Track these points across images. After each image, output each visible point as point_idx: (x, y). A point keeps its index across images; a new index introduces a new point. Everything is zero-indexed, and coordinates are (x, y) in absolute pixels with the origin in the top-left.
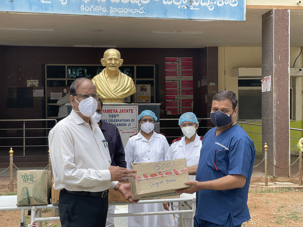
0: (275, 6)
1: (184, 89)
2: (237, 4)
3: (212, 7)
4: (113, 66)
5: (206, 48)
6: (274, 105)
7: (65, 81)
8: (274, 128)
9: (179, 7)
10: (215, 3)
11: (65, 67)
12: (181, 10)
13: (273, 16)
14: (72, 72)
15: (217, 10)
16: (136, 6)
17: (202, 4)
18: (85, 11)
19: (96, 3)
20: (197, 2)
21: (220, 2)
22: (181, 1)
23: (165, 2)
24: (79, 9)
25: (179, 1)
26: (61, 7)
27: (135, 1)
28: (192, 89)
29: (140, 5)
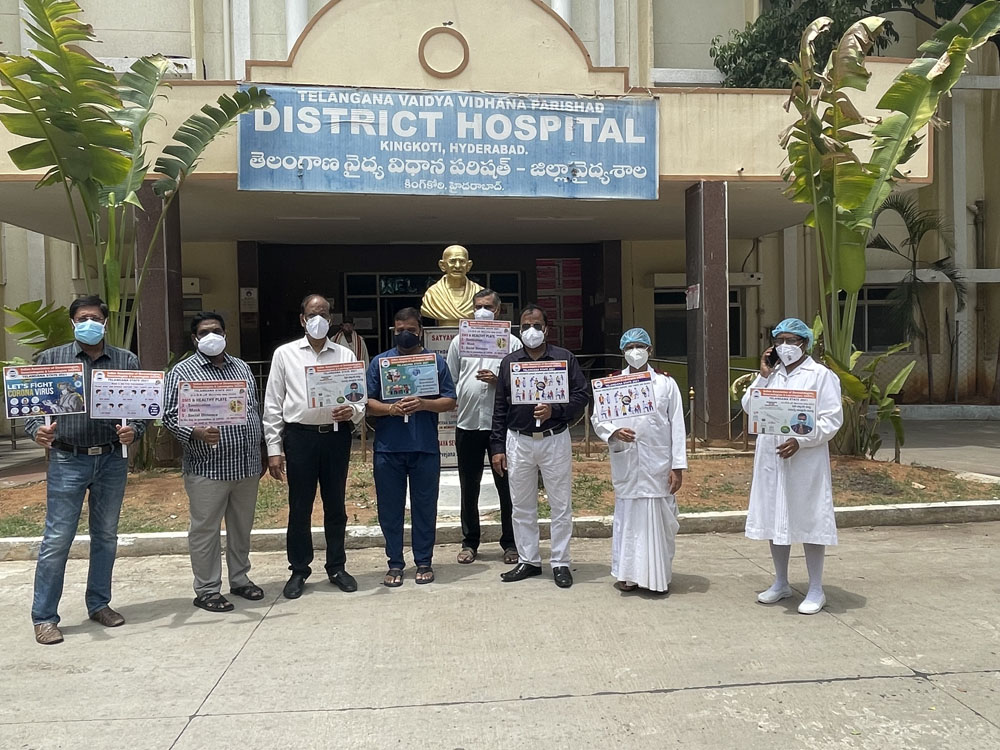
0: (703, 177)
1: (567, 309)
2: (644, 175)
3: (606, 179)
4: (458, 270)
5: (601, 243)
6: (705, 329)
7: (376, 299)
8: (705, 365)
9: (556, 180)
10: (611, 173)
11: (375, 276)
12: (560, 184)
13: (701, 190)
14: (386, 284)
15: (615, 184)
16: (489, 180)
17: (592, 175)
18: (411, 188)
19: (428, 176)
20: (583, 171)
21: (619, 172)
22: (558, 171)
23: (533, 173)
24: (403, 186)
25: (556, 170)
26: (375, 183)
27: (489, 172)
28: (580, 309)
29: (495, 177)
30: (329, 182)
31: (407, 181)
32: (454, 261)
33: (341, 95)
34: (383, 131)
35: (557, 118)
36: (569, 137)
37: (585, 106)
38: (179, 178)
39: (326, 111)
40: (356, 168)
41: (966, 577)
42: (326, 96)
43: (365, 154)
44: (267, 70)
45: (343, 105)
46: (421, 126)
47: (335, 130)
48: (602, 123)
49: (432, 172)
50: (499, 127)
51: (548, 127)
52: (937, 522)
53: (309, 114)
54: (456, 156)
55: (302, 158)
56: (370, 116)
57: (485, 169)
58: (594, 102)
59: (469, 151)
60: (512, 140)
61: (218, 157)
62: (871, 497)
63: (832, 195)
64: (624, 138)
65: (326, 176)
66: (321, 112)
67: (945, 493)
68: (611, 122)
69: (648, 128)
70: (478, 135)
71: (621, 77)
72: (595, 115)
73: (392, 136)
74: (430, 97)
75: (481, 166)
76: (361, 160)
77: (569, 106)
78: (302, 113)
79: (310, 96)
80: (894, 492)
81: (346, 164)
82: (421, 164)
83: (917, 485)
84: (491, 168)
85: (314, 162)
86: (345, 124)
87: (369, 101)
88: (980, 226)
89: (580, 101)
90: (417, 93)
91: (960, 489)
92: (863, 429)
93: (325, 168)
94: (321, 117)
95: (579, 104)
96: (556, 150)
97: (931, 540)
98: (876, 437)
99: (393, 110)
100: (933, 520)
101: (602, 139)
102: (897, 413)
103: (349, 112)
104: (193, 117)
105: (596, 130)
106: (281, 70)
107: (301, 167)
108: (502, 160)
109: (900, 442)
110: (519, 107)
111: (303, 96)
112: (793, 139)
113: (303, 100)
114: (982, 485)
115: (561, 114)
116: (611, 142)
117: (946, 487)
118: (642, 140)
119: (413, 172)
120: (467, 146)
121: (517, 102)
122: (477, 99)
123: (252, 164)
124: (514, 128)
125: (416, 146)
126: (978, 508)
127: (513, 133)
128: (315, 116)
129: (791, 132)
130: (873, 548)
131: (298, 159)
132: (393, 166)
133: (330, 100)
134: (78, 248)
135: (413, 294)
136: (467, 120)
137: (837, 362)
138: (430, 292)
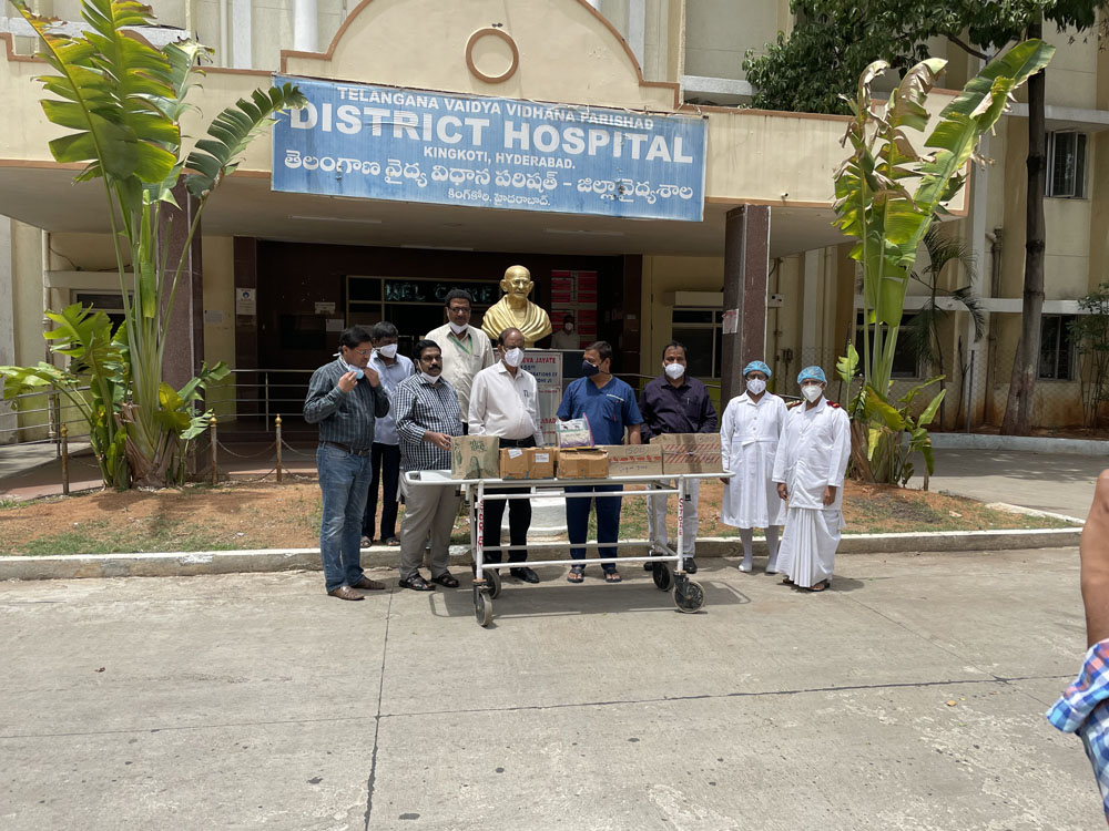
0: (748, 201)
1: (582, 324)
2: (691, 195)
3: (652, 199)
4: (521, 292)
5: (621, 257)
6: (742, 354)
7: (379, 306)
9: (602, 197)
10: (658, 192)
11: (379, 281)
12: (606, 201)
13: (745, 214)
14: (392, 290)
15: (661, 204)
16: (535, 193)
17: (639, 193)
18: (456, 198)
19: (473, 186)
20: (630, 188)
21: (666, 192)
22: (604, 188)
23: (580, 189)
24: (446, 196)
25: (602, 187)
26: (417, 191)
27: (535, 185)
28: (594, 323)
29: (541, 191)
30: (370, 187)
31: (451, 190)
32: (518, 282)
33: (384, 95)
34: (427, 136)
35: (605, 132)
36: (617, 153)
37: (634, 121)
38: (218, 178)
39: (368, 111)
40: (398, 174)
41: (1017, 599)
42: (368, 94)
43: (407, 159)
44: (304, 62)
45: (385, 106)
46: (467, 132)
47: (377, 132)
48: (651, 140)
49: (477, 182)
50: (546, 139)
51: (598, 141)
52: (977, 549)
53: (349, 113)
54: (502, 166)
55: (341, 160)
56: (414, 120)
57: (531, 182)
58: (643, 118)
59: (516, 163)
60: (559, 154)
61: (254, 154)
62: (914, 524)
63: (882, 230)
64: (672, 157)
65: (367, 181)
66: (362, 111)
67: (981, 522)
68: (660, 140)
69: (696, 146)
70: (525, 146)
71: (671, 93)
72: (644, 132)
73: (436, 141)
74: (477, 103)
75: (527, 179)
76: (404, 166)
77: (619, 122)
78: (341, 112)
79: (350, 93)
80: (932, 520)
81: (387, 170)
82: (466, 173)
83: (954, 514)
84: (538, 182)
85: (353, 165)
86: (388, 126)
87: (413, 103)
88: (997, 254)
89: (629, 116)
90: (464, 98)
91: (993, 518)
92: (897, 457)
93: (365, 172)
94: (362, 117)
95: (628, 120)
96: (603, 166)
97: (975, 566)
98: (909, 466)
99: (438, 114)
100: (974, 546)
101: (650, 157)
102: (927, 443)
103: (392, 113)
104: (227, 111)
105: (645, 147)
106: (319, 63)
107: (340, 170)
108: (549, 174)
109: (930, 472)
110: (568, 118)
111: (343, 93)
112: (846, 173)
113: (343, 97)
114: (1012, 514)
115: (610, 129)
116: (658, 160)
117: (980, 516)
118: (689, 160)
119: (457, 181)
120: (513, 157)
121: (566, 113)
122: (526, 108)
123: (286, 163)
124: (562, 140)
125: (461, 154)
126: (1014, 537)
127: (560, 146)
128: (355, 116)
129: (845, 166)
130: (926, 572)
131: (336, 161)
132: (437, 174)
133: (372, 99)
134: (49, 234)
135: (420, 302)
136: (514, 130)
137: (877, 393)
138: (491, 312)
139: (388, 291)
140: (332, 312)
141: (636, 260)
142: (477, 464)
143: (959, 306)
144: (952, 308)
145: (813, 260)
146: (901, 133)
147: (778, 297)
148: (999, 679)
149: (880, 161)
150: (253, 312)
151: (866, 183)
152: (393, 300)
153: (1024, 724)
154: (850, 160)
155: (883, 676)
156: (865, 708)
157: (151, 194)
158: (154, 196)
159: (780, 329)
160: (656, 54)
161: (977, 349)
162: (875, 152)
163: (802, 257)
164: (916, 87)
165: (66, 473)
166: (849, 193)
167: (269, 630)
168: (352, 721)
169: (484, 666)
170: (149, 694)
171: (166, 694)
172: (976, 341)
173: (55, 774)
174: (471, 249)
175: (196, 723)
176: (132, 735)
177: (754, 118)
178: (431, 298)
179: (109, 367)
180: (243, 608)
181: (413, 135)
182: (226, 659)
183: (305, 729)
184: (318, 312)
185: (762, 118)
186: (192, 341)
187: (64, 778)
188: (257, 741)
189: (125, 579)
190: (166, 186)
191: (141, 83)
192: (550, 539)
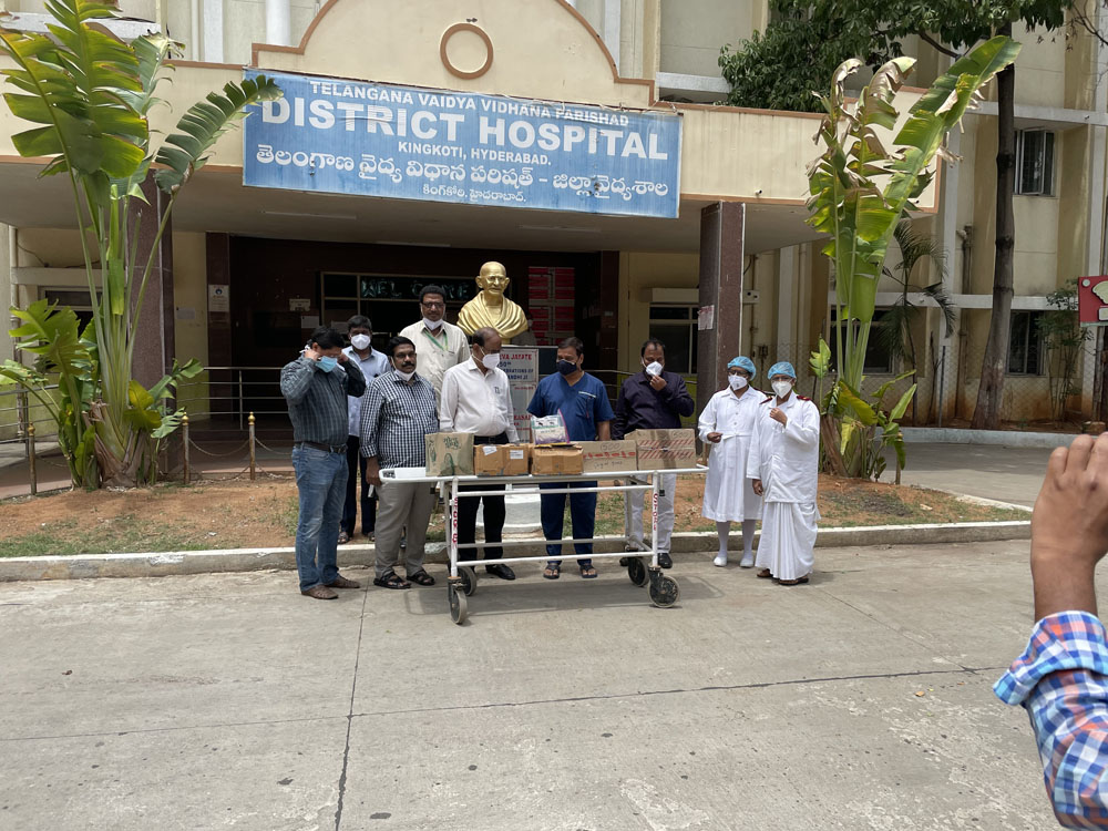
0: (722, 197)
1: (559, 320)
2: (665, 192)
3: (628, 195)
4: (496, 288)
5: (600, 252)
6: (718, 350)
7: (356, 302)
9: (578, 193)
10: (633, 189)
11: (356, 277)
12: (581, 198)
13: (720, 211)
14: (368, 287)
15: (637, 200)
16: (511, 189)
17: (614, 190)
18: (431, 194)
19: (448, 182)
20: (606, 185)
21: (641, 189)
22: (580, 185)
23: (556, 185)
24: (421, 192)
25: (578, 183)
26: (392, 187)
27: (510, 181)
28: (572, 320)
29: (517, 187)
30: (343, 182)
31: (426, 186)
32: (493, 278)
33: (357, 90)
34: (402, 132)
35: (581, 128)
36: (592, 149)
37: (610, 118)
38: (187, 172)
39: (341, 106)
40: (373, 170)
41: (985, 590)
42: (341, 88)
43: (381, 154)
44: (275, 55)
45: (359, 100)
46: (442, 128)
47: (350, 127)
48: (626, 137)
49: (452, 178)
50: (522, 135)
51: (573, 137)
52: (947, 542)
53: (322, 107)
54: (477, 162)
55: (314, 155)
56: (388, 115)
57: (507, 178)
58: (618, 114)
59: (491, 158)
60: (535, 150)
61: (225, 149)
62: (886, 517)
63: (853, 227)
64: (648, 156)
65: (340, 176)
66: (335, 106)
67: (951, 515)
68: (635, 136)
69: (671, 145)
70: (500, 141)
71: (645, 90)
72: (619, 128)
73: (410, 136)
74: (452, 98)
75: (503, 175)
76: (378, 161)
77: (593, 118)
78: (314, 106)
79: (323, 87)
80: (904, 513)
81: (361, 166)
82: (441, 169)
83: (925, 507)
84: (513, 178)
85: (326, 160)
86: (361, 121)
87: (387, 98)
88: (967, 251)
89: (604, 112)
90: (438, 93)
91: (963, 511)
92: (870, 452)
93: (339, 167)
94: (335, 111)
95: (604, 116)
96: (577, 162)
97: (945, 558)
98: (882, 460)
99: (413, 109)
100: (944, 539)
101: (625, 153)
102: (899, 437)
103: (366, 108)
104: (198, 105)
105: (620, 144)
106: (291, 57)
107: (312, 165)
108: (525, 170)
109: (901, 465)
110: (543, 114)
111: (315, 87)
112: (819, 170)
113: (315, 91)
114: (981, 507)
115: (585, 125)
116: (634, 157)
117: (951, 509)
118: (664, 156)
119: (433, 176)
120: (488, 153)
121: (542, 109)
122: (500, 103)
123: (259, 158)
124: (538, 136)
125: (436, 150)
126: (983, 529)
127: (536, 142)
128: (329, 110)
129: (818, 164)
130: (896, 564)
131: (309, 156)
132: (411, 170)
133: (345, 94)
134: (16, 232)
135: (397, 298)
136: (489, 125)
137: (850, 388)
138: (467, 308)
139: (364, 288)
140: (307, 309)
141: (613, 258)
142: (452, 461)
143: (930, 302)
144: (925, 304)
145: (788, 255)
146: (871, 131)
147: (753, 293)
148: (966, 670)
149: (851, 158)
150: (226, 308)
151: (838, 180)
152: (369, 296)
153: (991, 713)
154: (822, 158)
155: (854, 667)
156: (835, 699)
157: (118, 187)
158: (123, 190)
159: (755, 325)
160: (632, 50)
161: (948, 345)
162: (847, 149)
163: (777, 252)
164: (885, 85)
165: (35, 472)
166: (822, 190)
167: (242, 630)
168: (324, 721)
169: (458, 663)
170: (117, 697)
171: (134, 697)
172: (947, 337)
173: (20, 779)
174: (448, 246)
175: (165, 726)
176: (99, 739)
177: (728, 115)
178: (408, 294)
179: (77, 365)
180: (215, 608)
181: (388, 130)
182: (196, 661)
183: (276, 730)
184: (293, 309)
185: (737, 115)
186: (163, 338)
187: (28, 782)
188: (228, 743)
189: (94, 581)
190: (135, 181)
191: (107, 77)
192: (526, 536)
